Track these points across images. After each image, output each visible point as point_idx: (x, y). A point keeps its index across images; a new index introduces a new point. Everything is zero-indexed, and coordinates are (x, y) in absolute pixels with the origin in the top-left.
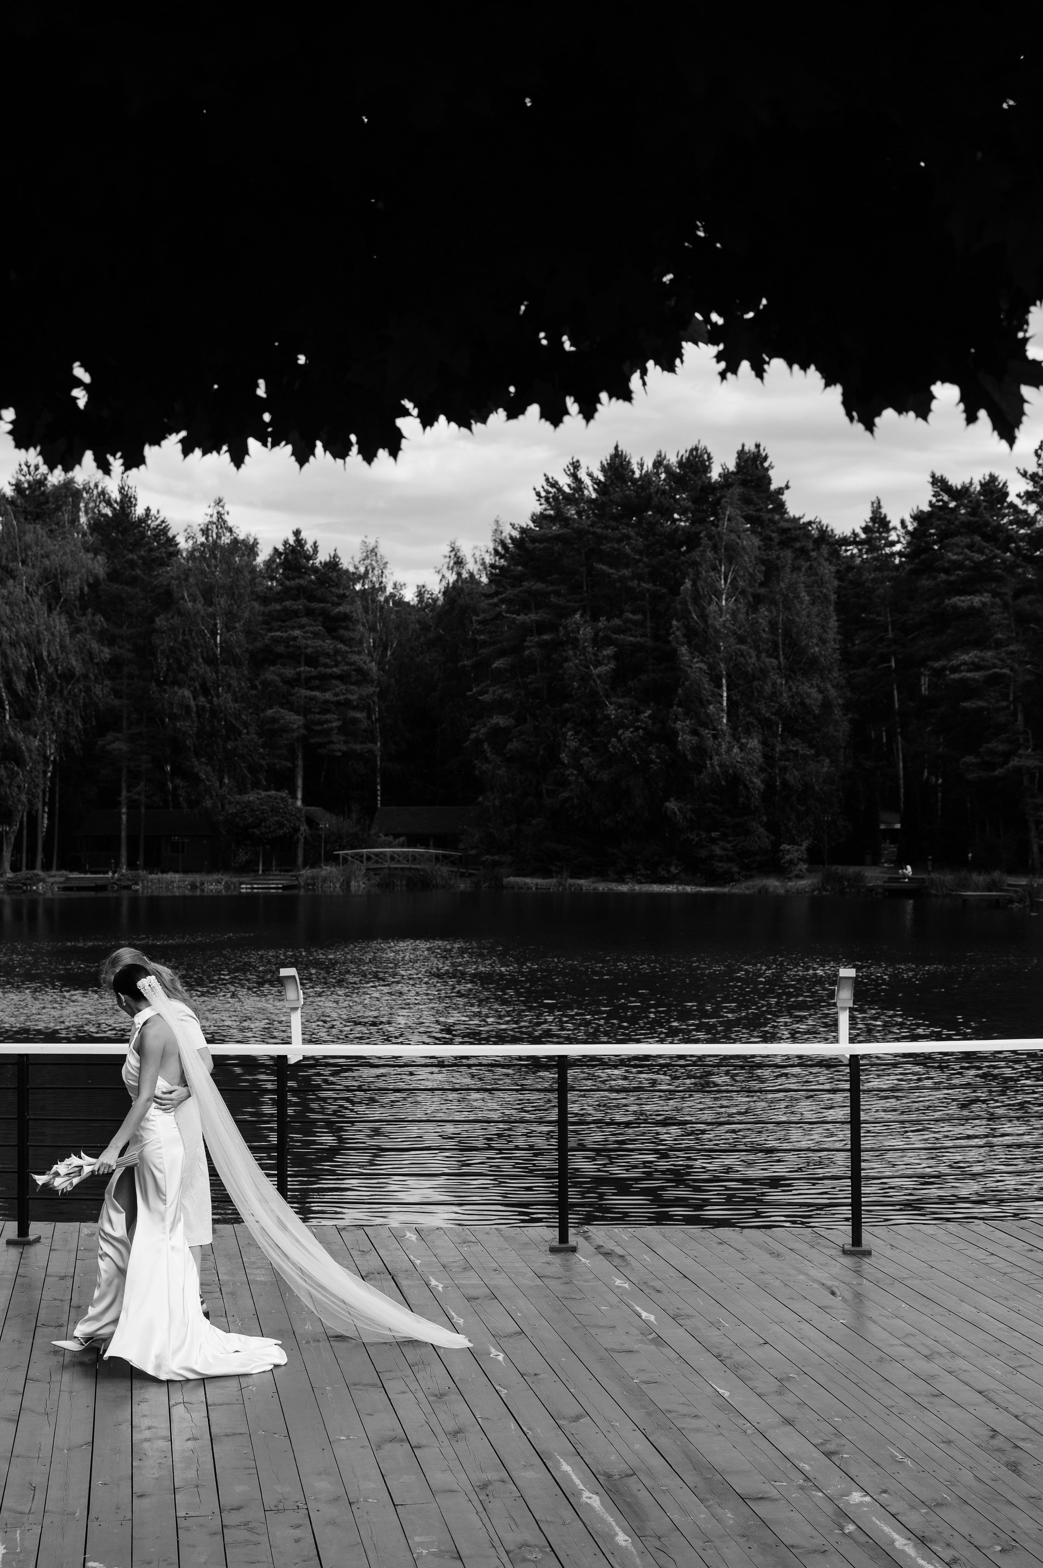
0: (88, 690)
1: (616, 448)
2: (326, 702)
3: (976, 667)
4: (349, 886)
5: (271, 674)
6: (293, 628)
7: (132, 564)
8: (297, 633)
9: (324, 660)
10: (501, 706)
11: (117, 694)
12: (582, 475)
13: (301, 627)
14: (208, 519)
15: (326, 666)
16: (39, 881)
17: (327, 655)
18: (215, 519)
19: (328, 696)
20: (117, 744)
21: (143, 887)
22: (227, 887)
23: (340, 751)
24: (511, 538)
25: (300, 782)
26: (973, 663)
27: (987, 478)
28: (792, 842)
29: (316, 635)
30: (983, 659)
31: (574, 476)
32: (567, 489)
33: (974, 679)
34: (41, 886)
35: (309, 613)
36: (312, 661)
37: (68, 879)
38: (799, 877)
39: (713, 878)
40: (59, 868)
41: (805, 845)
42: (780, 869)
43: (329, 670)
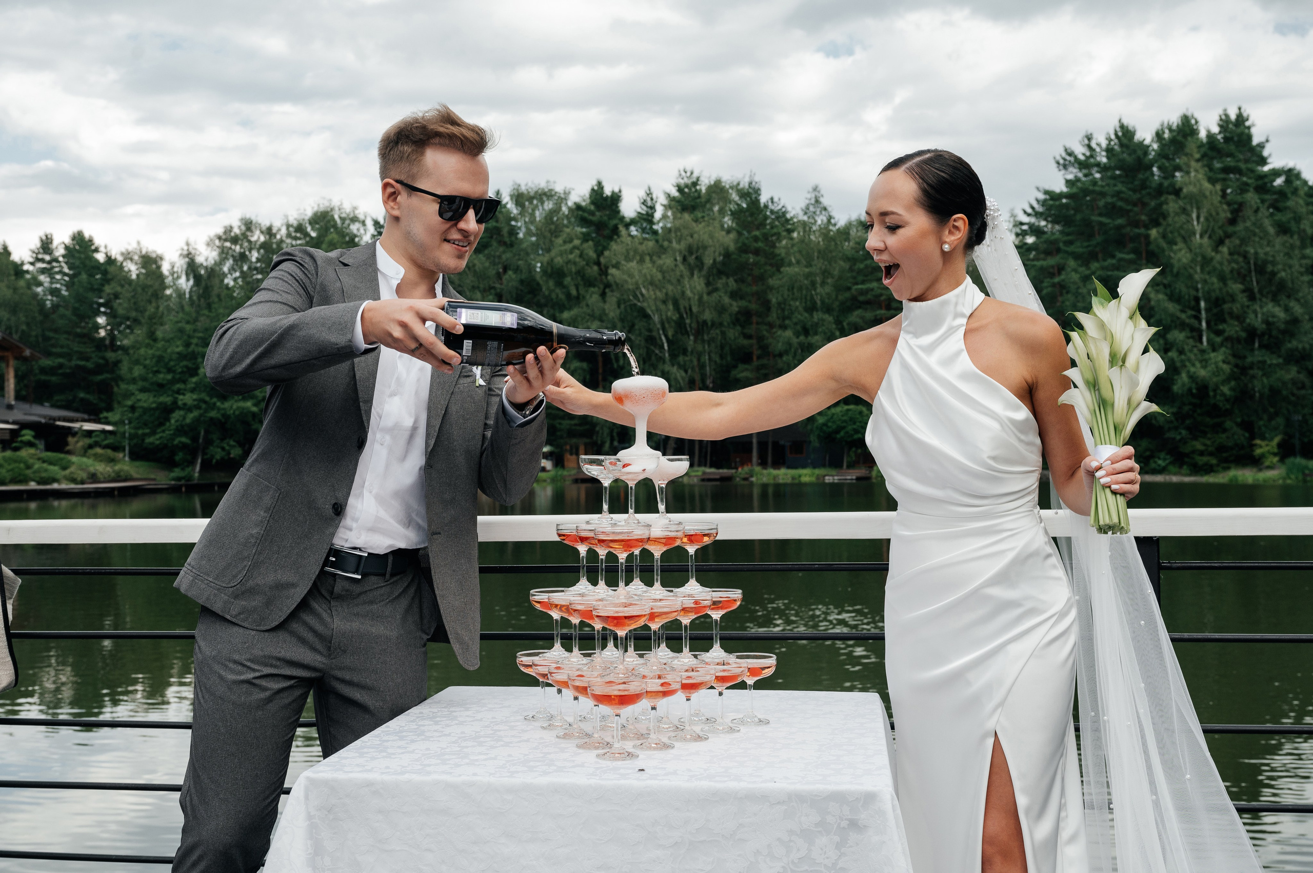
0: (723, 334)
1: (1121, 122)
5: (857, 316)
7: (756, 239)
11: (746, 336)
12: (1094, 144)
14: (807, 202)
18: (813, 201)
22: (818, 477)
24: (1038, 200)
28: (1263, 438)
31: (1089, 147)
32: (1082, 158)
38: (1269, 468)
39: (1197, 469)
40: (700, 465)
41: (1277, 440)
42: (1255, 462)
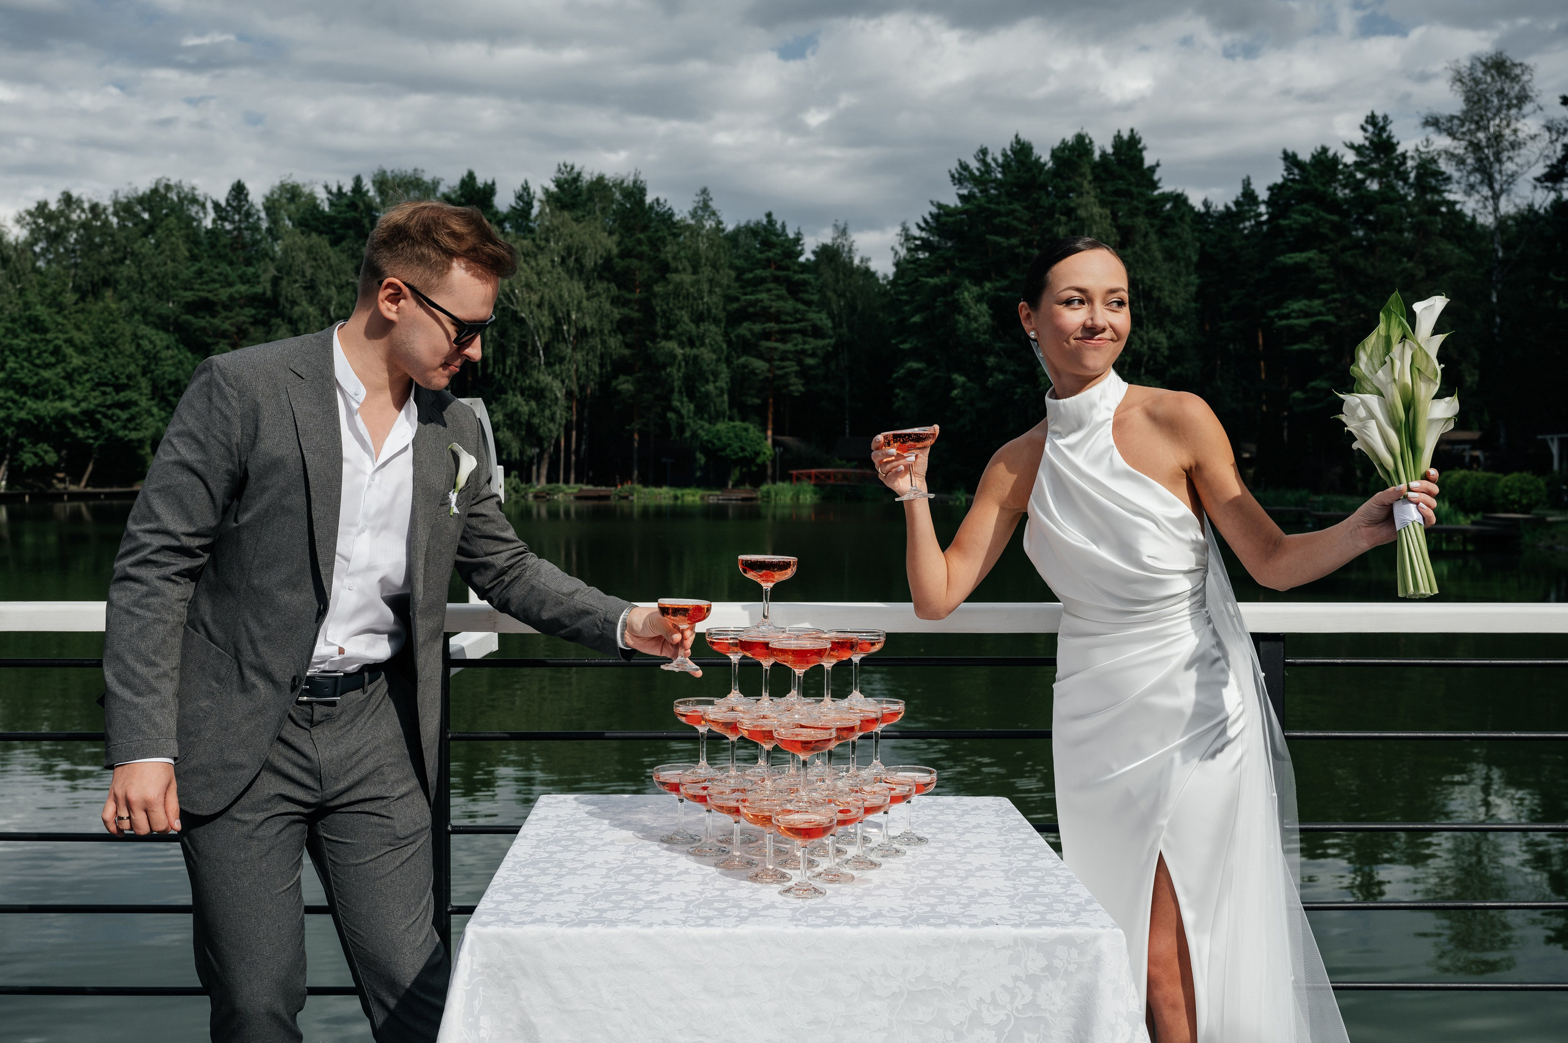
0: (603, 342)
1: (1017, 136)
2: (786, 352)
3: (1306, 315)
4: (798, 499)
5: (745, 329)
6: (762, 292)
7: (639, 242)
8: (764, 296)
9: (784, 318)
10: (915, 354)
11: (627, 346)
12: (989, 159)
13: (769, 290)
14: (695, 205)
15: (786, 322)
16: (560, 491)
17: (788, 314)
18: (701, 204)
19: (789, 346)
20: (625, 385)
21: (638, 498)
22: (702, 498)
23: (798, 391)
24: (931, 214)
25: (770, 416)
26: (1301, 311)
27: (1319, 150)
29: (780, 297)
30: (1310, 307)
31: (984, 162)
32: (977, 173)
33: (1300, 326)
34: (561, 495)
35: (776, 279)
36: (777, 318)
37: (581, 490)
40: (577, 481)
43: (788, 326)
